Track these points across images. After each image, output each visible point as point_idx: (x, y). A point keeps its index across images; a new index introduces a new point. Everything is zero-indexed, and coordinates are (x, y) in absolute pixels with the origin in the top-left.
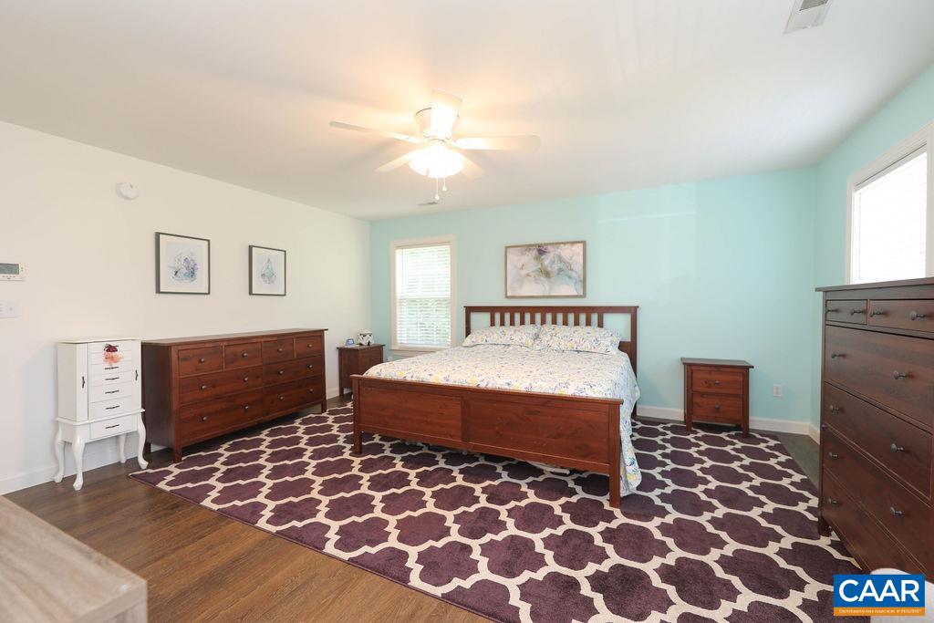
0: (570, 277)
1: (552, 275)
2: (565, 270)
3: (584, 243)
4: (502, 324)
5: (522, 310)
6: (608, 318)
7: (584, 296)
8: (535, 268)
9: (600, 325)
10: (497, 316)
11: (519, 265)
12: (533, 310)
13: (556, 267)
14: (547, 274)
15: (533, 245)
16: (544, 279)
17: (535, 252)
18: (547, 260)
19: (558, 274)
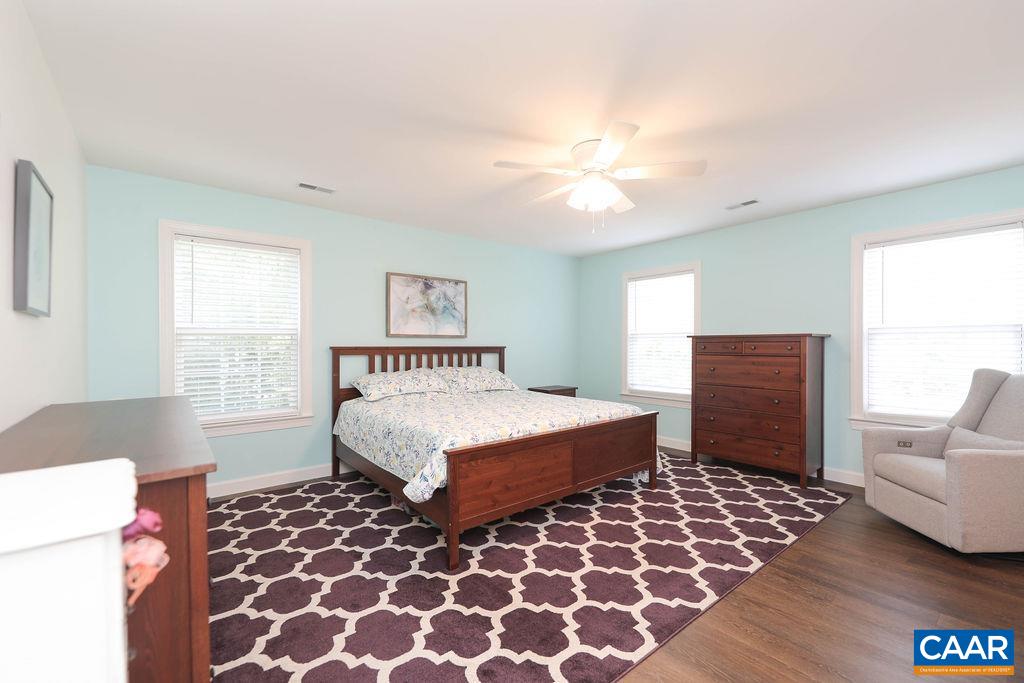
0: (454, 317)
1: (438, 312)
2: (449, 309)
3: (466, 283)
4: (384, 369)
5: (408, 351)
6: (485, 357)
7: (465, 336)
8: (421, 304)
9: (479, 364)
10: (378, 360)
11: (404, 299)
12: (419, 351)
13: (442, 303)
14: (433, 311)
15: (419, 277)
16: (429, 316)
17: (421, 285)
18: (433, 295)
19: (443, 312)
